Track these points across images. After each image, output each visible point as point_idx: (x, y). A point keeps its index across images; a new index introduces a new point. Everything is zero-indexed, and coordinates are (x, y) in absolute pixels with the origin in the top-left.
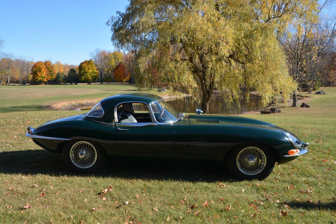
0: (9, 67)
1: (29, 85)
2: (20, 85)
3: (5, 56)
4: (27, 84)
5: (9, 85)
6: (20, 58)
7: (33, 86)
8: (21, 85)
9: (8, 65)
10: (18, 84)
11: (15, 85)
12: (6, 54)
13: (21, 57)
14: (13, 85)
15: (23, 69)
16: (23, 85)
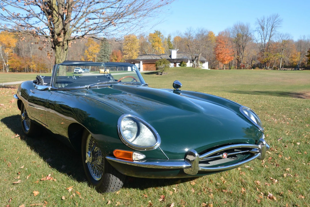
0: (283, 50)
1: (302, 70)
2: (292, 70)
3: (280, 36)
4: (300, 69)
5: (280, 70)
6: (302, 38)
7: (307, 71)
8: (294, 70)
9: (282, 47)
10: (290, 69)
11: (286, 70)
12: (282, 35)
13: (304, 37)
14: (285, 70)
15: (304, 52)
16: (295, 70)
